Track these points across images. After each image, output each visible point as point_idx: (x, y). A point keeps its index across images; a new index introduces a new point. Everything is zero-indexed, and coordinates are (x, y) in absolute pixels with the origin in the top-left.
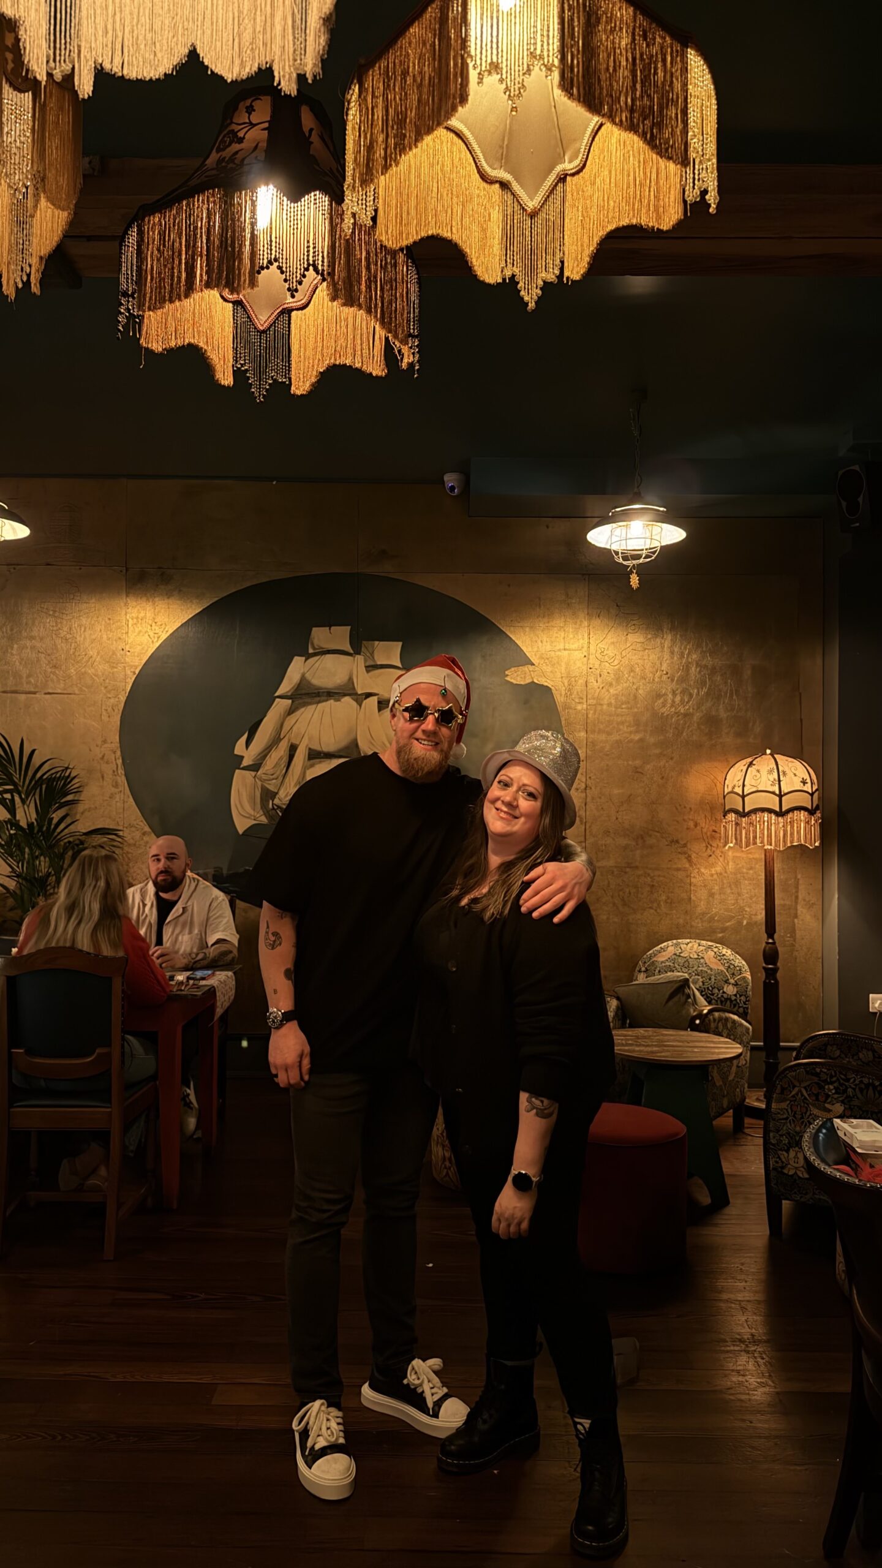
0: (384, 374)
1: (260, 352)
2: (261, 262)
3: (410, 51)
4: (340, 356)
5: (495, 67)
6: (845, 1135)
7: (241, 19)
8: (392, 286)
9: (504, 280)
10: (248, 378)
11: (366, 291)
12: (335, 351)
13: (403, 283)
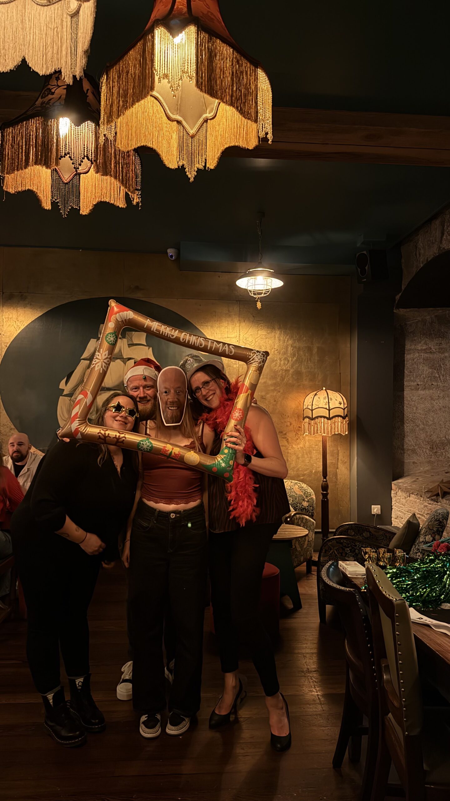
0: (125, 207)
1: (65, 193)
2: (61, 154)
3: (130, 62)
4: (103, 197)
5: (166, 76)
6: (343, 569)
7: (47, 46)
8: (127, 166)
9: (179, 167)
10: (59, 206)
11: (114, 168)
12: (101, 194)
13: (133, 165)
